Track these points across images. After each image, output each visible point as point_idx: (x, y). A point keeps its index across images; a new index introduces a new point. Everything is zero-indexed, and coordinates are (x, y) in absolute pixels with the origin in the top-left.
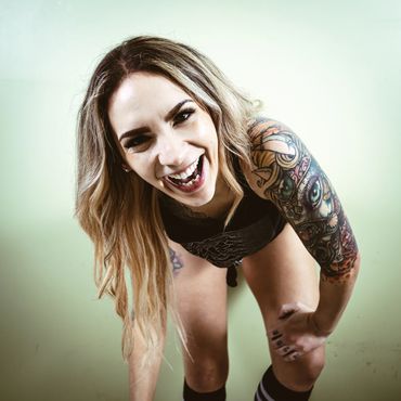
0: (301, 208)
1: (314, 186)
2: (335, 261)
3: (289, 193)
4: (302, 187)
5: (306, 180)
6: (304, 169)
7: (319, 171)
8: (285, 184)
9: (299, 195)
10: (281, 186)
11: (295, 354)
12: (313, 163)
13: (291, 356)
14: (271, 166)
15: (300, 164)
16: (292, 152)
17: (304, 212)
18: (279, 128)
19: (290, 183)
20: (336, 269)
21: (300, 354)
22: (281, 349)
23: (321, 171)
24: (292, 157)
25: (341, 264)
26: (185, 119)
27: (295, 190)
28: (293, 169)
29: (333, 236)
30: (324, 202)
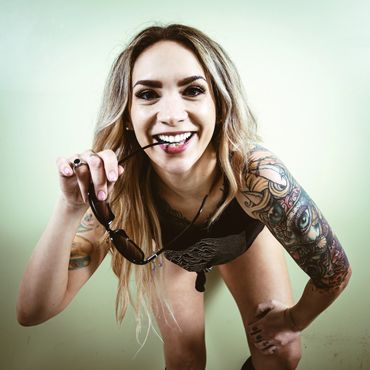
0: (290, 234)
1: (304, 214)
2: (326, 276)
3: (278, 219)
4: (292, 215)
5: (295, 210)
6: (294, 199)
7: (309, 200)
8: (275, 211)
9: (288, 222)
10: (271, 212)
11: (274, 348)
12: (303, 194)
13: (271, 350)
14: (263, 193)
15: (290, 194)
16: (284, 183)
17: (293, 236)
18: (275, 160)
19: (279, 210)
20: (327, 282)
21: (279, 348)
22: (261, 344)
23: (310, 200)
24: (283, 187)
25: (332, 278)
26: (194, 95)
27: (285, 217)
28: (284, 199)
29: (323, 256)
30: (312, 228)
